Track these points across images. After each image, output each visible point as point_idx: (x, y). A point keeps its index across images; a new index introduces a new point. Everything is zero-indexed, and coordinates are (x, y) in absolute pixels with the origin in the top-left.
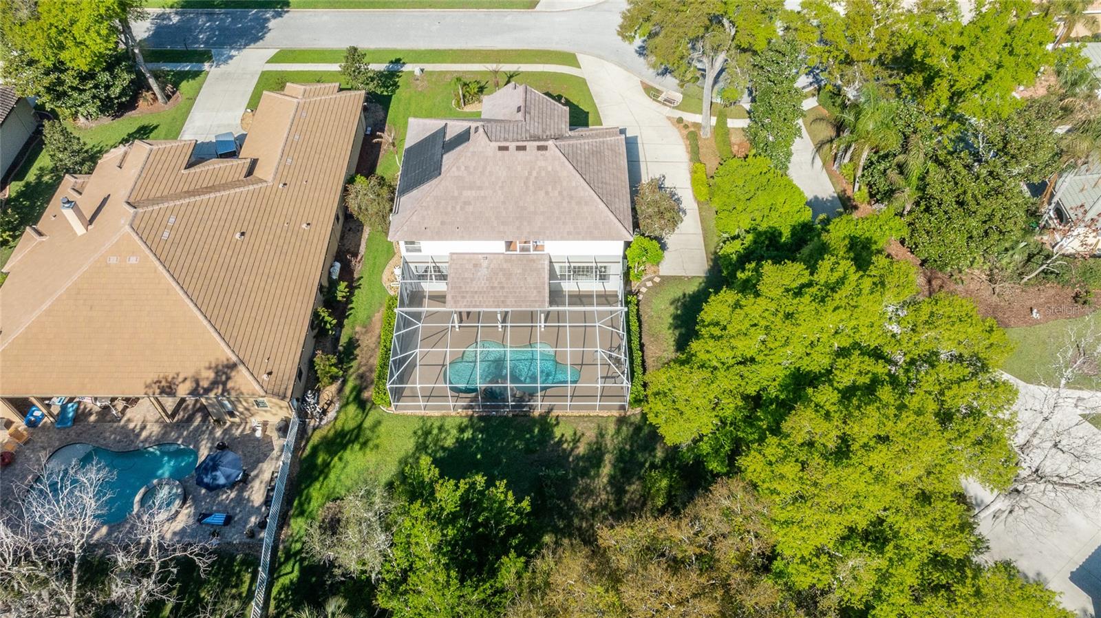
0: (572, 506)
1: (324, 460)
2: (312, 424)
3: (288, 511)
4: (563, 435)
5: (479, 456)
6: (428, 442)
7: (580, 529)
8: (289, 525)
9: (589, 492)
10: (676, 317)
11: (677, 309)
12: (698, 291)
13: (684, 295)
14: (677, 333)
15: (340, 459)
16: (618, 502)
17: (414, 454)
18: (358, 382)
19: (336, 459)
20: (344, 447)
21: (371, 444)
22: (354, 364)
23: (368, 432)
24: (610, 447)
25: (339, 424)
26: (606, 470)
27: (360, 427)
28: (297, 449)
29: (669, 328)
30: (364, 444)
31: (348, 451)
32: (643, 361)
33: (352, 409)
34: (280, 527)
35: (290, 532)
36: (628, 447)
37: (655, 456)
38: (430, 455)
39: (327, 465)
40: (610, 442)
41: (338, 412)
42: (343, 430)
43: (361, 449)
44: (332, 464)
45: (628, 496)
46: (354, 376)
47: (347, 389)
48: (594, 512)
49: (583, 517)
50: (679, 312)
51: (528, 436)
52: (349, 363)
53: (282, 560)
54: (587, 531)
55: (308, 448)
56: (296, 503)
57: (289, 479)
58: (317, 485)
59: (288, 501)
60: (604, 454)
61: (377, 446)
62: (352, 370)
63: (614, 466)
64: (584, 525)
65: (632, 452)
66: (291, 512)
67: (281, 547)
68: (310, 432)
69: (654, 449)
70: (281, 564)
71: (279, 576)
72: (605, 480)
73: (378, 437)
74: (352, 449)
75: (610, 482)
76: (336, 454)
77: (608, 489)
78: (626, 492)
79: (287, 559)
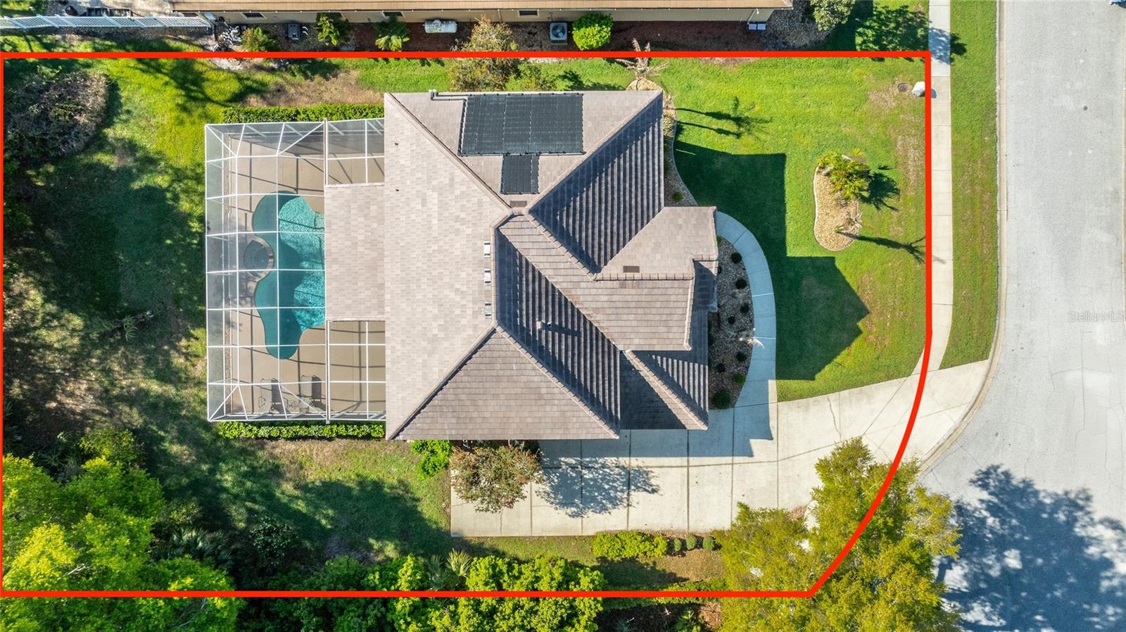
0: (114, 348)
1: (163, 66)
2: (210, 42)
3: (99, 36)
4: (197, 339)
5: (168, 242)
6: (186, 181)
7: (89, 356)
8: (82, 41)
9: (129, 367)
10: (378, 485)
11: (392, 487)
12: (423, 519)
13: (418, 500)
14: (351, 485)
15: (166, 84)
16: (120, 398)
17: (171, 167)
18: (272, 87)
19: (167, 79)
20: (181, 85)
21: (184, 115)
22: (299, 78)
23: (200, 110)
24: (184, 392)
25: (212, 75)
26: (155, 387)
27: (208, 99)
28: (175, 31)
29: (358, 475)
30: (184, 109)
31: (175, 91)
32: (305, 438)
33: (234, 86)
34: (78, 31)
35: (75, 43)
36: (184, 412)
37: (171, 442)
38: (170, 186)
39: (158, 69)
40: (188, 392)
41: (229, 71)
42: (204, 80)
43: (178, 105)
44: (159, 75)
45: (127, 409)
46: (279, 80)
47: (260, 76)
48: (107, 372)
49: (102, 360)
50: (386, 490)
51: (195, 298)
52: (300, 70)
53: (45, 41)
54: (87, 363)
55: (178, 44)
56: (108, 43)
57: (137, 30)
58: (132, 63)
59: (110, 34)
60: (175, 386)
61: (181, 123)
62: (289, 77)
63: (159, 396)
64: (94, 360)
65: (177, 417)
66: (97, 40)
67: (58, 37)
68: (200, 42)
69: (181, 442)
70: (39, 40)
71: (28, 41)
72: (143, 385)
73: (193, 123)
74: (179, 96)
75: (141, 390)
76: (172, 78)
77: (133, 388)
78: (131, 407)
79: (46, 46)
